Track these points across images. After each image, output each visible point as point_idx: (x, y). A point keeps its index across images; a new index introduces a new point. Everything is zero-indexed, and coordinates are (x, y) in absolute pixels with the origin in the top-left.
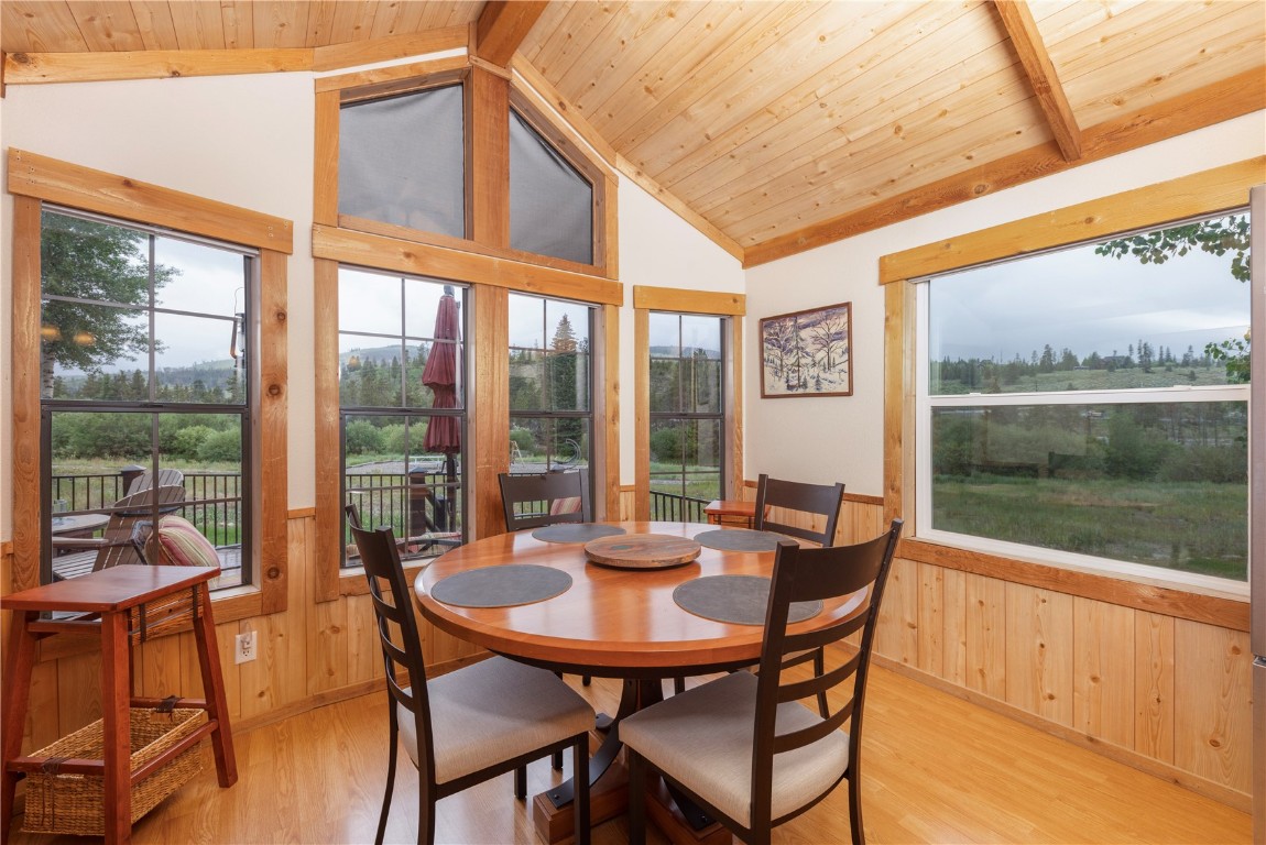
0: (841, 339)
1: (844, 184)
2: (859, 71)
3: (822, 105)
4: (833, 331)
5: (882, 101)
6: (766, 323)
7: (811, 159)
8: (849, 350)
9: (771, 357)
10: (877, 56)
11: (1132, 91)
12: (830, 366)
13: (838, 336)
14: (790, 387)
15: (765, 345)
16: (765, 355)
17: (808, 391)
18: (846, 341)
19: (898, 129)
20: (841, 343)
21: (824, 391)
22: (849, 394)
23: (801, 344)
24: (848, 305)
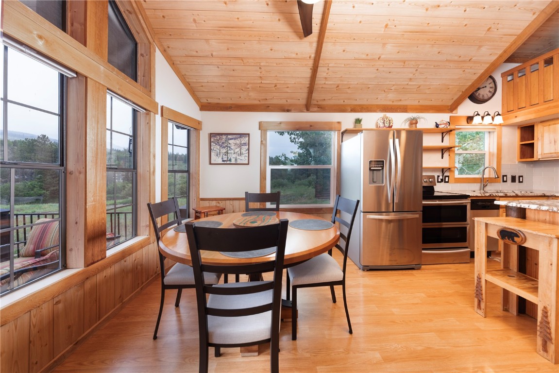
0: (246, 145)
1: (253, 94)
2: (275, 65)
3: (260, 68)
4: (242, 142)
5: (276, 76)
6: (211, 135)
7: (247, 82)
8: (249, 149)
9: (214, 149)
10: (282, 64)
11: (320, 100)
12: (241, 154)
13: (245, 144)
14: (223, 161)
15: (212, 144)
16: (212, 148)
17: (231, 163)
18: (248, 146)
19: (276, 86)
20: (246, 147)
21: (238, 163)
22: (248, 164)
23: (229, 145)
24: (249, 134)
